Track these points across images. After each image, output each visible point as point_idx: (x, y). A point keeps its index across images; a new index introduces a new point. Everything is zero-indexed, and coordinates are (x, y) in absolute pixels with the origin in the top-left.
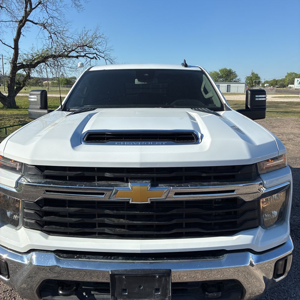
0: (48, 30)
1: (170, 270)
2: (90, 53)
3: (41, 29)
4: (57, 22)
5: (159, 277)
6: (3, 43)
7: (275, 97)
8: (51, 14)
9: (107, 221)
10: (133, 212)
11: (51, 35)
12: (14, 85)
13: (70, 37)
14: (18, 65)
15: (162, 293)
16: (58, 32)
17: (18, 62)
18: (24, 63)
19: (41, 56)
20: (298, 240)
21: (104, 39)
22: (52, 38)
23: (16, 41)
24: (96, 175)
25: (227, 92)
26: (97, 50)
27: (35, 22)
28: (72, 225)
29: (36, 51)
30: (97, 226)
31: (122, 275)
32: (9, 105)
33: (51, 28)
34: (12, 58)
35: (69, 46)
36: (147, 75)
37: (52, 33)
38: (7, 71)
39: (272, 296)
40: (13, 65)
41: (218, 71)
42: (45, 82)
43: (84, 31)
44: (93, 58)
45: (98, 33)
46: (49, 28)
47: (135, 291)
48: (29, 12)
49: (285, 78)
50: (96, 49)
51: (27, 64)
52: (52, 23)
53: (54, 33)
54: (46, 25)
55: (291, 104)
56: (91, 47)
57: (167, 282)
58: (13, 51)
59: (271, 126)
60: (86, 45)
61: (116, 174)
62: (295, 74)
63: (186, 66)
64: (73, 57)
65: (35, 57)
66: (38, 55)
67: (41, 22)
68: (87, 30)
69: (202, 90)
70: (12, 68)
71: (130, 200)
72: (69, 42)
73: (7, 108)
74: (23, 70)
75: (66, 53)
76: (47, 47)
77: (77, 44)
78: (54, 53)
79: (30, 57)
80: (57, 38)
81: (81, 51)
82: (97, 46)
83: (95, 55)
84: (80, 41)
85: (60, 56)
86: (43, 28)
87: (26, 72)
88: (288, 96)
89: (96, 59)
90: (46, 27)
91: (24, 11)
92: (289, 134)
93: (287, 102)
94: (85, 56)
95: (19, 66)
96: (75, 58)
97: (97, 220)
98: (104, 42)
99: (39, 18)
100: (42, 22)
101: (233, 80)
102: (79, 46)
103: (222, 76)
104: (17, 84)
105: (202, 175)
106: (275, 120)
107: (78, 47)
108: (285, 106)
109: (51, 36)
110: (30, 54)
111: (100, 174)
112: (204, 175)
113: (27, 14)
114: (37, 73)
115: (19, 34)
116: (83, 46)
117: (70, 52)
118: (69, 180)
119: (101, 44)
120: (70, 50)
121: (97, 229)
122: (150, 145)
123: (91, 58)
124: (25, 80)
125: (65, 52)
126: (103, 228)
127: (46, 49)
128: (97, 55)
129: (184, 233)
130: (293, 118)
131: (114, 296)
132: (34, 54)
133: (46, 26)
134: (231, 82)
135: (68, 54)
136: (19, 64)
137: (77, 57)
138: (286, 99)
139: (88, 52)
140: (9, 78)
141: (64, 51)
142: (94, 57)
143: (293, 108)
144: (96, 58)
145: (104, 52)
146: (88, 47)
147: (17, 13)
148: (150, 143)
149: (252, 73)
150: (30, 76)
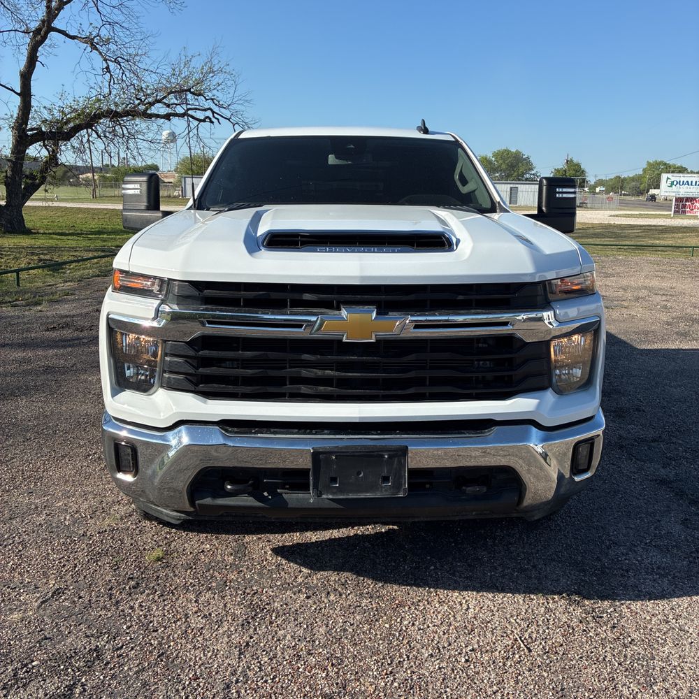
0: (101, 53)
1: (407, 447)
2: (198, 107)
3: (85, 50)
4: (121, 34)
5: (390, 457)
7: (617, 216)
8: (108, 15)
9: (305, 373)
10: (348, 357)
11: (108, 65)
12: (20, 179)
13: (151, 68)
14: (29, 133)
15: (393, 483)
16: (125, 58)
17: (29, 127)
18: (43, 129)
19: (83, 113)
20: (632, 460)
21: (229, 77)
22: (110, 72)
23: (26, 77)
24: (289, 296)
25: (510, 203)
26: (215, 101)
27: (71, 34)
28: (247, 381)
29: (70, 101)
30: (288, 383)
31: (331, 453)
32: (9, 225)
33: (109, 50)
34: (15, 116)
35: (149, 92)
36: (352, 146)
37: (111, 61)
38: (4, 146)
39: (576, 534)
40: (18, 133)
41: (490, 155)
42: (84, 176)
43: (183, 58)
44: (204, 121)
45: (215, 62)
46: (103, 49)
47: (351, 481)
48: (56, 9)
49: (641, 172)
50: (212, 99)
51: (51, 132)
52: (110, 37)
53: (115, 60)
54: (95, 41)
55: (652, 229)
56: (200, 95)
57: (402, 465)
58: (17, 100)
59: (603, 273)
60: (189, 90)
61: (321, 296)
62: (665, 164)
63: (426, 131)
64: (158, 116)
65: (69, 116)
66: (75, 110)
67: (84, 33)
68: (190, 54)
69: (457, 177)
70: (17, 141)
71: (343, 336)
72: (150, 81)
73: (5, 233)
74: (40, 145)
75: (142, 108)
76: (97, 93)
77: (168, 86)
78: (113, 107)
79: (58, 115)
80: (121, 71)
81: (176, 102)
82: (215, 92)
83: (209, 113)
84: (173, 80)
85: (127, 113)
86: (89, 49)
87: (47, 150)
88: (647, 214)
89: (212, 122)
90: (97, 46)
91: (45, 9)
92: (639, 288)
93: (641, 226)
94: (185, 114)
95: (32, 135)
96: (163, 120)
97: (288, 372)
98: (229, 83)
99: (81, 24)
100: (88, 34)
101: (523, 177)
102: (172, 92)
103: (500, 166)
104: (27, 177)
105: (458, 298)
106: (611, 261)
107: (169, 94)
108: (637, 234)
109: (108, 68)
110: (57, 108)
111: (296, 296)
112: (461, 297)
113: (52, 14)
114: (74, 152)
115: (32, 60)
116: (182, 91)
117: (151, 104)
118: (245, 306)
119: (222, 87)
120: (150, 100)
121: (288, 388)
122: (374, 252)
123: (200, 121)
124: (47, 169)
125: (139, 104)
126: (298, 386)
127: (94, 98)
128: (213, 112)
129: (427, 394)
130: (653, 258)
131: (318, 490)
132: (67, 108)
133: (97, 44)
134: (519, 180)
135: (147, 109)
136: (32, 130)
137: (168, 117)
138: (640, 220)
139: (193, 107)
140: (9, 164)
141: (137, 102)
142: (208, 117)
143: (655, 238)
144: (210, 119)
145: (229, 106)
146: (192, 93)
147: (27, 13)
148: (374, 250)
149: (567, 161)
150: (57, 159)
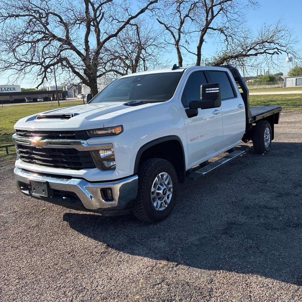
0: (225, 34)
2: (270, 48)
3: (218, 33)
6: (189, 52)
22: (227, 41)
23: (199, 48)
27: (215, 28)
34: (196, 63)
37: (228, 36)
44: (273, 54)
48: (210, 20)
50: (278, 44)
53: (230, 35)
56: (272, 42)
58: (196, 57)
60: (267, 42)
64: (251, 55)
68: (267, 25)
75: (244, 53)
80: (232, 39)
82: (280, 40)
86: (220, 33)
89: (278, 54)
94: (265, 52)
102: (257, 44)
109: (227, 39)
115: (202, 41)
116: (263, 42)
117: (249, 50)
119: (283, 37)
128: (278, 49)
135: (246, 53)
137: (256, 55)
139: (268, 48)
141: (242, 50)
142: (276, 52)
144: (277, 52)
145: (286, 45)
